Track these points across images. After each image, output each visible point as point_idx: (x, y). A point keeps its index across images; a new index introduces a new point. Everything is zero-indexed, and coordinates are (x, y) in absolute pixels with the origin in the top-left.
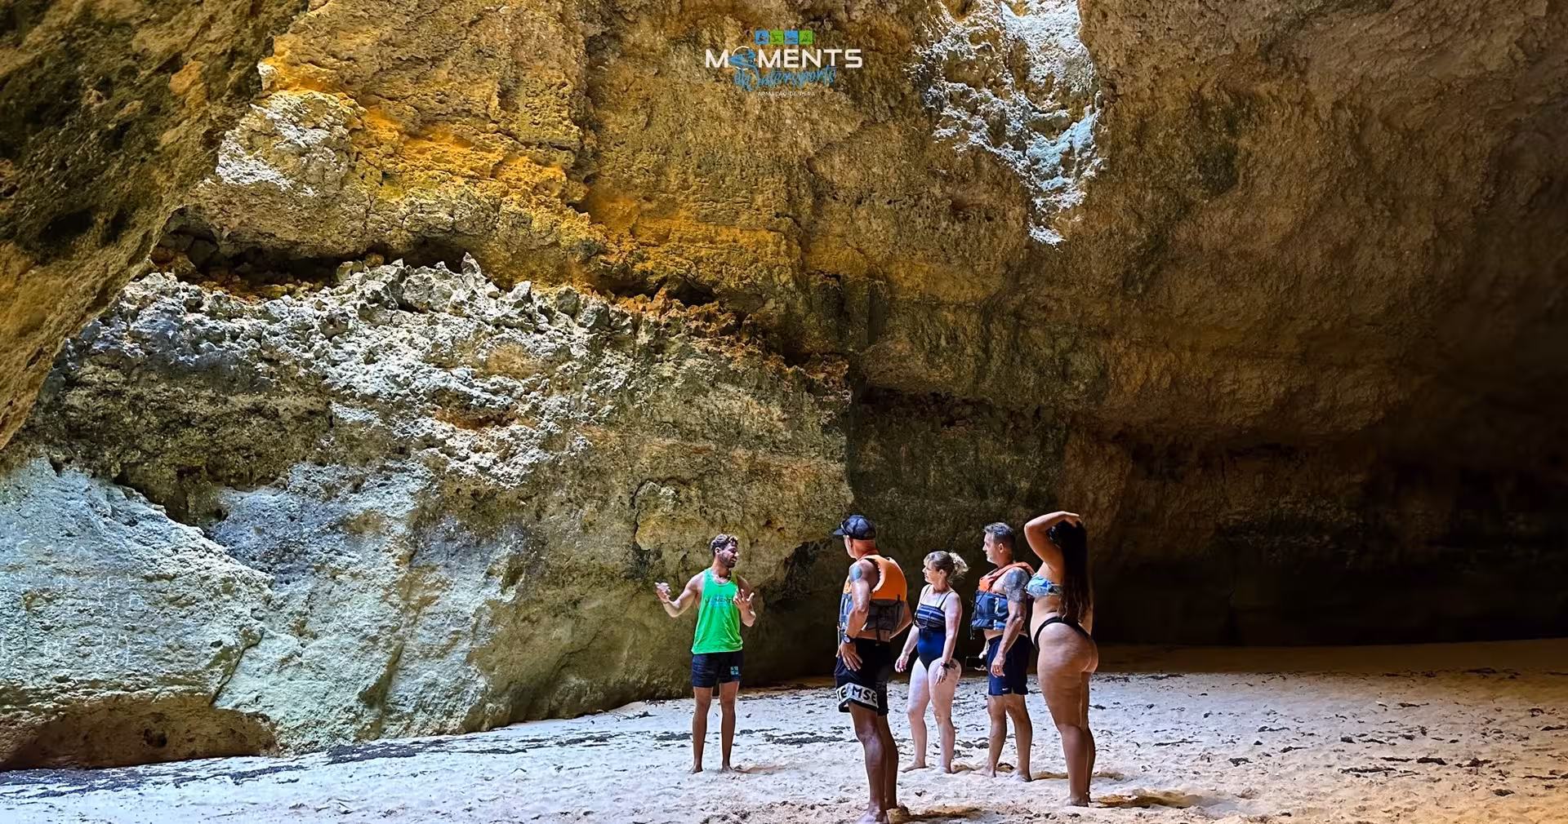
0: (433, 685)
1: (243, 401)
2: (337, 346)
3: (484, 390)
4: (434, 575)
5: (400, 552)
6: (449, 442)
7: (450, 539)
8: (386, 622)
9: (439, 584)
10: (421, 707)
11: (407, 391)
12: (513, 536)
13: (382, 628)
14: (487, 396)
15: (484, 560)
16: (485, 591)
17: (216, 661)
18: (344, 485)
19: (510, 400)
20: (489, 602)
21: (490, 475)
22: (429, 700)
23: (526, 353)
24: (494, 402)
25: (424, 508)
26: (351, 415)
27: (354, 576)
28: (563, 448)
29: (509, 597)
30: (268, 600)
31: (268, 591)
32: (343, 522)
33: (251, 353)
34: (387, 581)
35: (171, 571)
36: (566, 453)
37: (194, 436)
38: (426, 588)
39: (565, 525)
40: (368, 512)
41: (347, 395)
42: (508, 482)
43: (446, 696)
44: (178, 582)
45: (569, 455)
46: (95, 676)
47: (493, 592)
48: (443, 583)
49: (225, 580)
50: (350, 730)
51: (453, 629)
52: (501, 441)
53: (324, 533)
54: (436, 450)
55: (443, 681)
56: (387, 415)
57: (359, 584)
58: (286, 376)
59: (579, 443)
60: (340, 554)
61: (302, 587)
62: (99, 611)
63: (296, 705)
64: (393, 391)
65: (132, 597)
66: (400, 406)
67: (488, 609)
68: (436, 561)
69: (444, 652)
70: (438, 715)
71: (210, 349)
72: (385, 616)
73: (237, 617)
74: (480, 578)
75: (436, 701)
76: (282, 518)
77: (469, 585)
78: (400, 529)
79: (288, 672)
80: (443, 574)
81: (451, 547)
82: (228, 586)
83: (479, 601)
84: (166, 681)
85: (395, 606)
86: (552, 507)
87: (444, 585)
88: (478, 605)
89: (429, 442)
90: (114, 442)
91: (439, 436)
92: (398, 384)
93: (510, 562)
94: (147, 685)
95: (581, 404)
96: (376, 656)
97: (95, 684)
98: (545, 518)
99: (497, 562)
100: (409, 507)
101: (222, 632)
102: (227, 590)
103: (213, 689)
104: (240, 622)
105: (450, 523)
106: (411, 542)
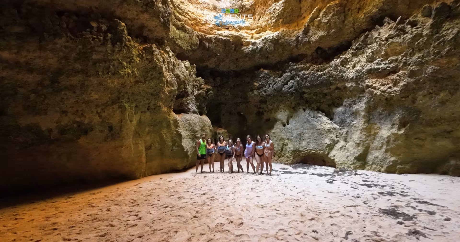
0: (377, 157)
1: (333, 87)
2: (345, 67)
3: (386, 64)
4: (376, 125)
5: (364, 120)
6: (374, 85)
7: (380, 114)
8: (362, 139)
9: (378, 128)
10: (373, 163)
11: (361, 74)
12: (401, 111)
13: (361, 141)
14: (386, 66)
15: (391, 120)
16: (391, 130)
17: (326, 147)
18: (352, 103)
19: (396, 63)
20: (393, 134)
21: (387, 93)
22: (376, 161)
23: (400, 44)
24: (389, 67)
25: (370, 106)
26: (348, 85)
27: (355, 127)
28: (422, 74)
29: (402, 132)
30: (340, 133)
31: (340, 131)
32: (353, 113)
33: (328, 77)
34: (361, 128)
35: (319, 128)
36: (423, 76)
37: (328, 97)
38: (375, 129)
39: (428, 104)
40: (356, 110)
41: (347, 80)
42: (395, 93)
43: (381, 162)
44: (320, 130)
45: (424, 76)
46: (310, 148)
47: (394, 130)
48: (379, 128)
49: (328, 129)
50: (352, 166)
51: (382, 142)
52: (393, 80)
53: (350, 116)
54: (370, 89)
55: (380, 157)
56: (357, 82)
57: (356, 129)
58: (335, 79)
59: (430, 69)
60: (353, 121)
61: (345, 130)
62: (311, 136)
63: (342, 158)
64: (357, 75)
65: (315, 133)
66: (360, 78)
67: (393, 136)
68: (376, 121)
69: (381, 148)
70: (379, 166)
71: (320, 79)
72: (361, 138)
73: (331, 137)
74: (390, 126)
75: (378, 162)
76: (341, 114)
77: (386, 128)
78: (363, 113)
79: (342, 150)
80: (378, 125)
81: (381, 117)
82: (329, 131)
83: (389, 133)
84: (320, 150)
85: (365, 135)
86: (419, 98)
87: (380, 128)
88: (388, 135)
89: (368, 86)
90: (313, 103)
91: (370, 84)
92: (359, 72)
93: (400, 120)
94: (318, 151)
95: (430, 54)
96: (359, 148)
97: (311, 150)
98: (417, 102)
99: (395, 120)
100: (364, 107)
101: (327, 141)
102: (329, 132)
103: (327, 153)
104: (332, 138)
105: (379, 110)
106: (367, 117)
